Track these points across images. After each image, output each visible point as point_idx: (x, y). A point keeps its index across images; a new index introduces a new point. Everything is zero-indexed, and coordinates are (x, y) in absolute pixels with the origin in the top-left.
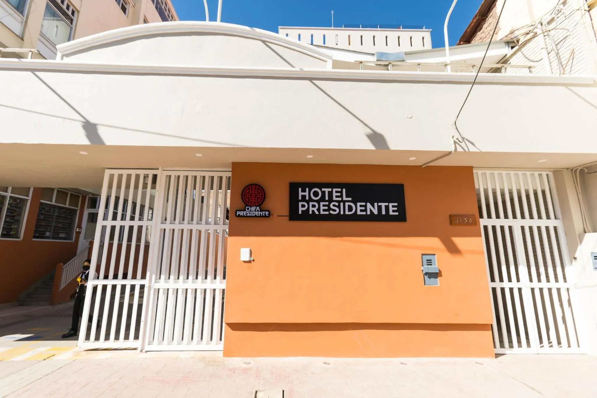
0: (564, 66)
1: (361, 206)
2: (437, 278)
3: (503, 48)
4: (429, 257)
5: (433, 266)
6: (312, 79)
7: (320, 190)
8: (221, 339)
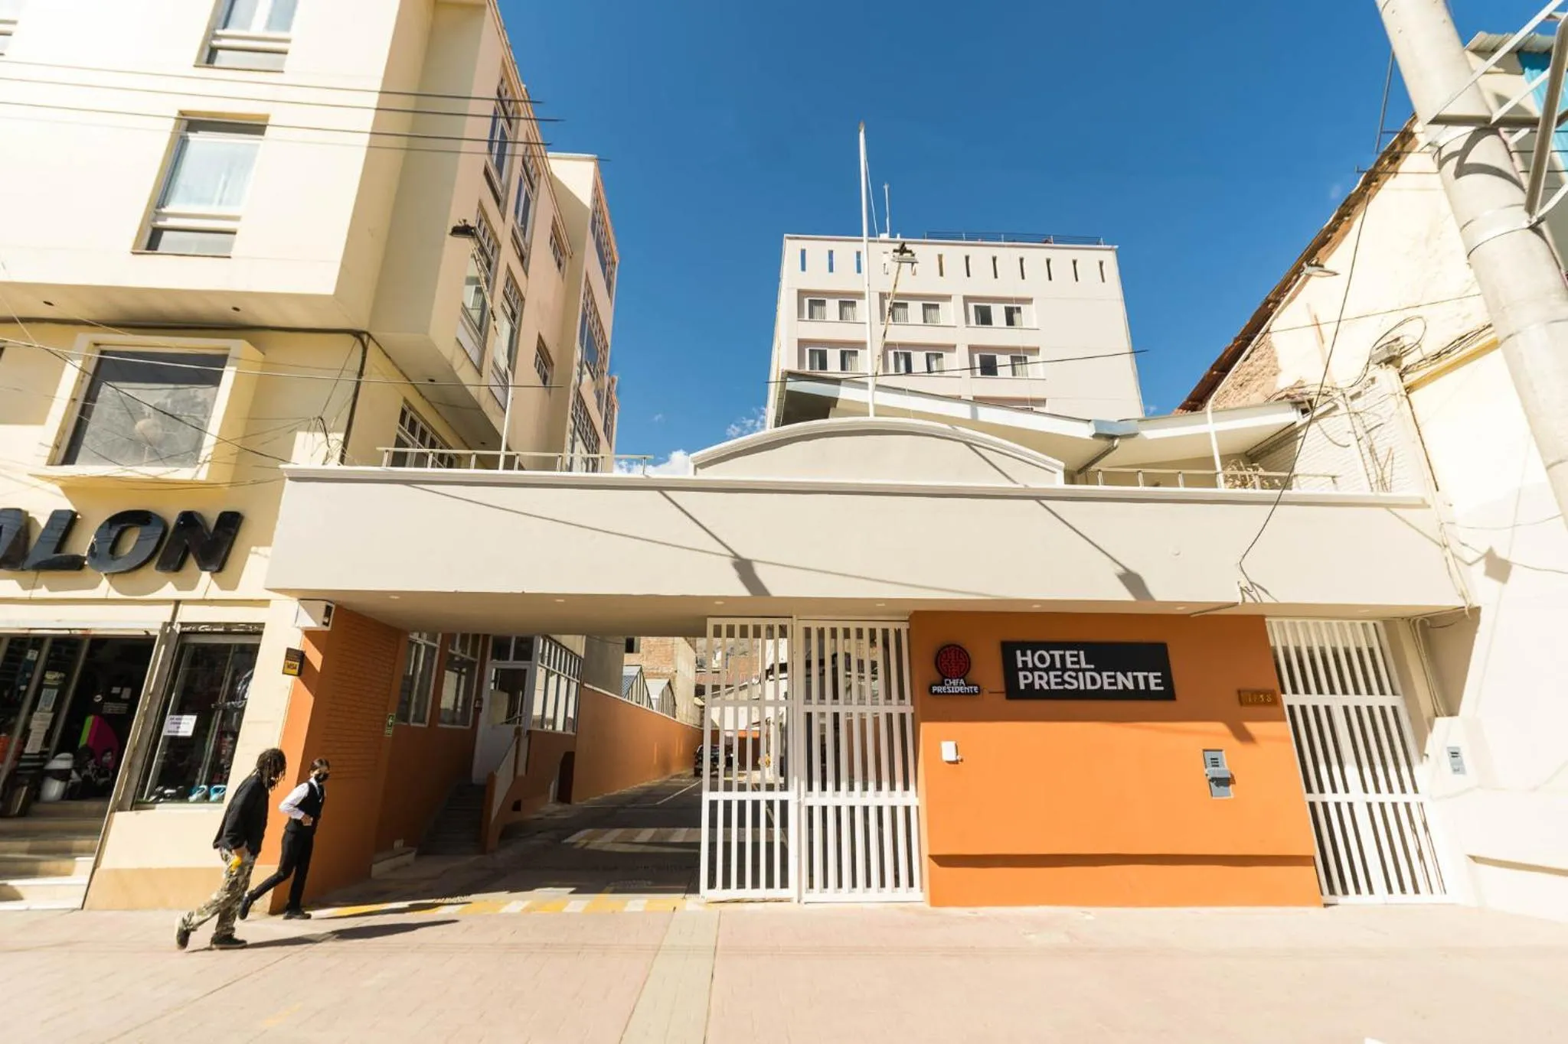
0: (1382, 466)
1: (1109, 677)
2: (1228, 785)
3: (1289, 411)
4: (1214, 755)
5: (1221, 768)
6: (1039, 498)
7: (1048, 652)
8: (911, 884)
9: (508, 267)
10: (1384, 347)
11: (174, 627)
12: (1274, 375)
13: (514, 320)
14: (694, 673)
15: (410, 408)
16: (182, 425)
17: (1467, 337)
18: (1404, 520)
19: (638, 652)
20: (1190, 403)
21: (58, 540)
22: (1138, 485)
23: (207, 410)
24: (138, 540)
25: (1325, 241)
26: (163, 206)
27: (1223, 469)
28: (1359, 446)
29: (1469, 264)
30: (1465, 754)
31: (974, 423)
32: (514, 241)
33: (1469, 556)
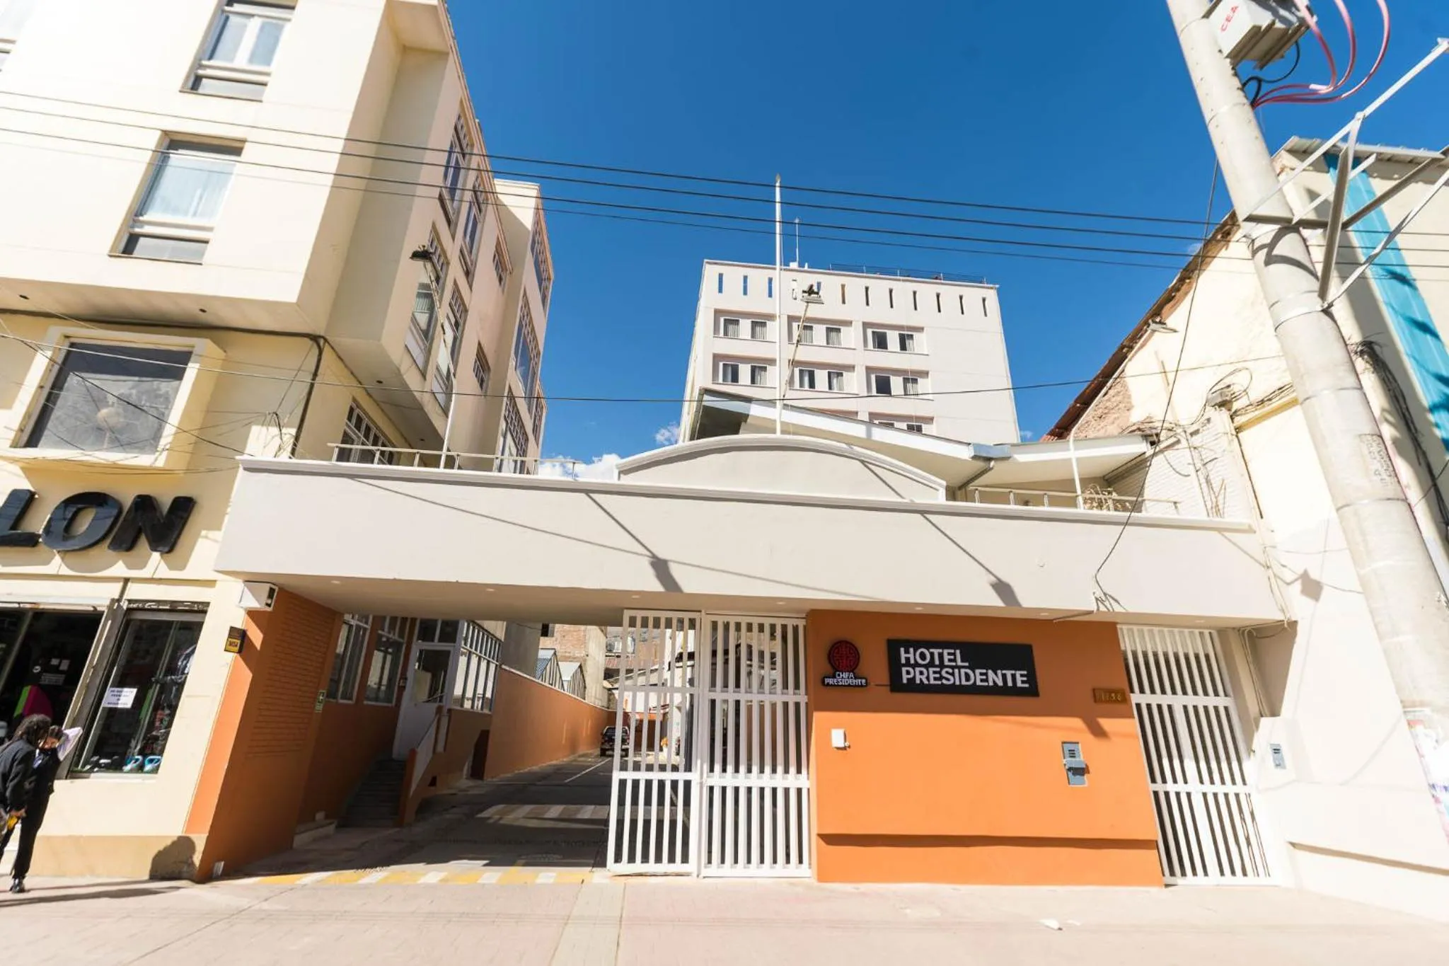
0: (1217, 494)
1: (981, 674)
2: (1083, 775)
3: (1140, 443)
4: (1071, 747)
5: (1077, 759)
6: (924, 512)
7: (928, 650)
8: (801, 861)
9: (455, 281)
10: (1218, 392)
11: (121, 604)
12: (1128, 410)
13: (457, 329)
14: (604, 657)
15: (357, 406)
16: (144, 414)
17: (1287, 387)
18: (1235, 544)
19: (553, 636)
20: (1057, 430)
21: (14, 518)
22: (1009, 504)
23: (169, 402)
24: (93, 520)
25: (1170, 298)
26: (141, 215)
27: (1083, 492)
28: (1198, 476)
29: (1276, 336)
30: (1284, 750)
31: (868, 443)
32: (461, 258)
33: (1289, 577)
